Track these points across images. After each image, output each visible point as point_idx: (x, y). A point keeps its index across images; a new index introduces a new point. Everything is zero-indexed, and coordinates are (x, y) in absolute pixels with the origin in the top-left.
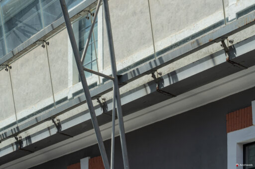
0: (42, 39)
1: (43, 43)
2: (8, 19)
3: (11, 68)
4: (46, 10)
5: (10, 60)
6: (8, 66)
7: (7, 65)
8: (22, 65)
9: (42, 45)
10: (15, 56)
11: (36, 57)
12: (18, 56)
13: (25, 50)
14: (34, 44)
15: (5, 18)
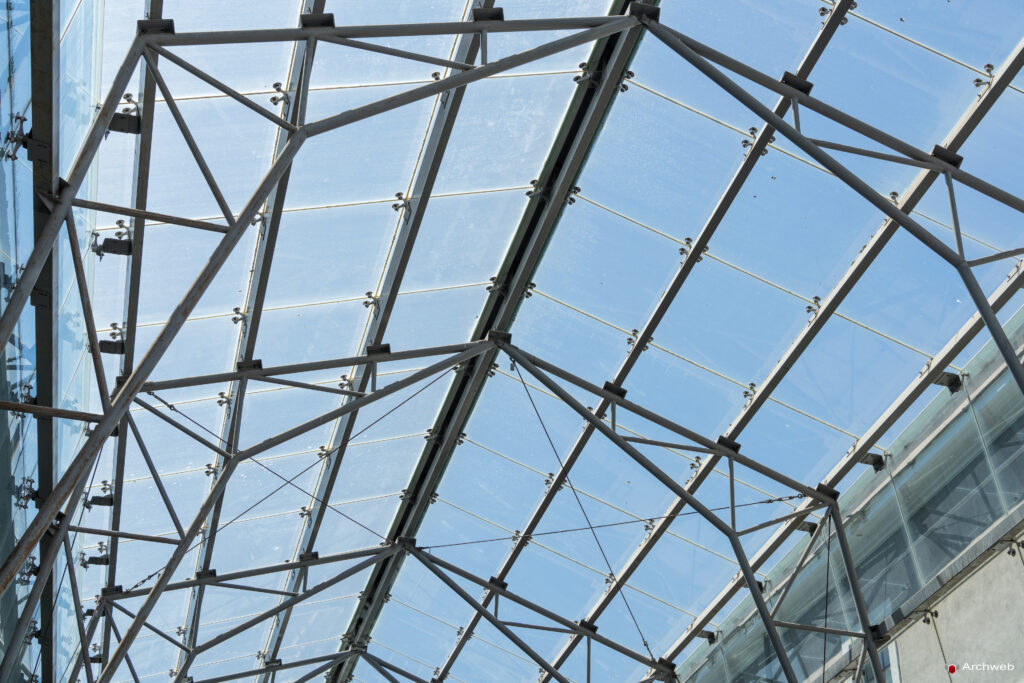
0: (1009, 537)
1: (1010, 546)
2: (914, 510)
3: (936, 614)
4: (1004, 474)
5: (935, 597)
6: (929, 611)
7: (927, 611)
8: (958, 606)
9: (1008, 549)
10: (945, 586)
11: (990, 583)
12: (952, 586)
13: (968, 570)
14: (989, 553)
15: (909, 510)
